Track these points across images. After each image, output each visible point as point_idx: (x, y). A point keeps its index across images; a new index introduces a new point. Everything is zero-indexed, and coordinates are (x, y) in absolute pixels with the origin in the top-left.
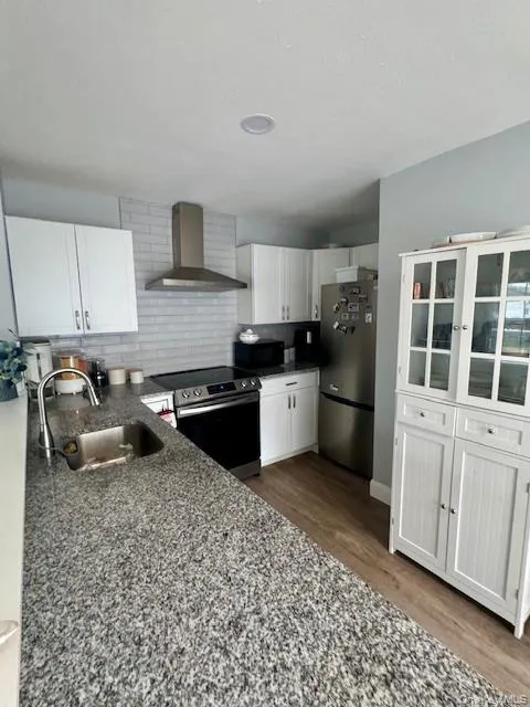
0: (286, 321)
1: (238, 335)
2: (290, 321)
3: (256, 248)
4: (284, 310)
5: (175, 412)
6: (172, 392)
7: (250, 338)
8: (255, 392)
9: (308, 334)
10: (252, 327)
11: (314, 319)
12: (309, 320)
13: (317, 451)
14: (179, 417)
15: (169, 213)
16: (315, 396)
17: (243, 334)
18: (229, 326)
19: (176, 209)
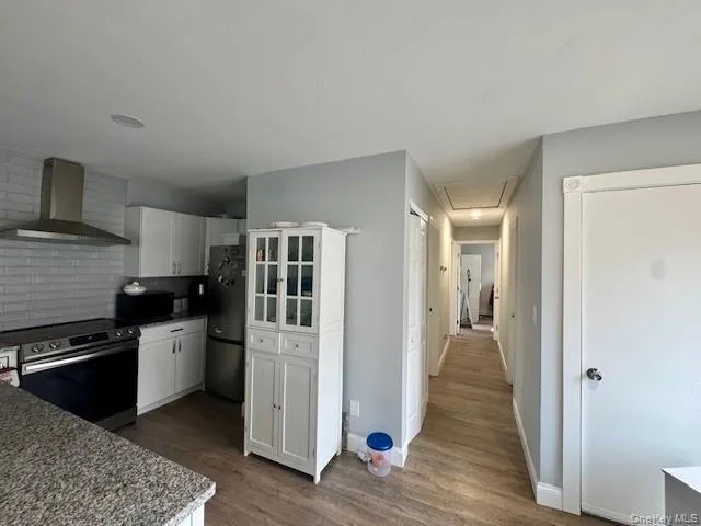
0: (177, 275)
1: (122, 288)
2: (181, 275)
3: (146, 211)
4: (174, 265)
5: (19, 369)
6: (16, 348)
7: (135, 289)
8: (134, 340)
9: (201, 286)
10: (138, 280)
11: (206, 274)
12: (201, 274)
13: (203, 389)
14: (23, 374)
15: (41, 166)
16: (203, 339)
17: (127, 287)
18: (112, 278)
19: (49, 164)
